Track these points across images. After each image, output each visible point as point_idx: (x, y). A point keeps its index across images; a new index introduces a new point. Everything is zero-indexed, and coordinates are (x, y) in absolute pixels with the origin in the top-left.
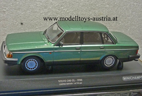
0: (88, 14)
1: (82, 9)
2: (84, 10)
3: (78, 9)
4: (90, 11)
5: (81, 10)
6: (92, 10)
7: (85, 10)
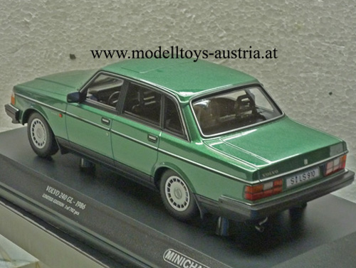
0: (260, 27)
1: (240, 12)
2: (248, 18)
3: (228, 15)
4: (264, 18)
5: (237, 16)
6: (272, 17)
7: (249, 16)
